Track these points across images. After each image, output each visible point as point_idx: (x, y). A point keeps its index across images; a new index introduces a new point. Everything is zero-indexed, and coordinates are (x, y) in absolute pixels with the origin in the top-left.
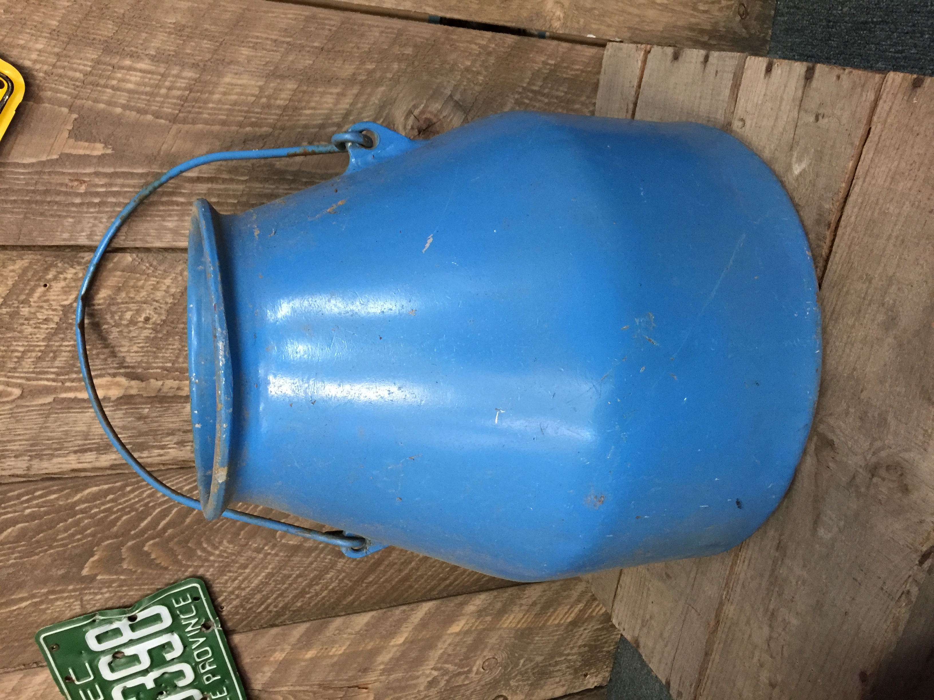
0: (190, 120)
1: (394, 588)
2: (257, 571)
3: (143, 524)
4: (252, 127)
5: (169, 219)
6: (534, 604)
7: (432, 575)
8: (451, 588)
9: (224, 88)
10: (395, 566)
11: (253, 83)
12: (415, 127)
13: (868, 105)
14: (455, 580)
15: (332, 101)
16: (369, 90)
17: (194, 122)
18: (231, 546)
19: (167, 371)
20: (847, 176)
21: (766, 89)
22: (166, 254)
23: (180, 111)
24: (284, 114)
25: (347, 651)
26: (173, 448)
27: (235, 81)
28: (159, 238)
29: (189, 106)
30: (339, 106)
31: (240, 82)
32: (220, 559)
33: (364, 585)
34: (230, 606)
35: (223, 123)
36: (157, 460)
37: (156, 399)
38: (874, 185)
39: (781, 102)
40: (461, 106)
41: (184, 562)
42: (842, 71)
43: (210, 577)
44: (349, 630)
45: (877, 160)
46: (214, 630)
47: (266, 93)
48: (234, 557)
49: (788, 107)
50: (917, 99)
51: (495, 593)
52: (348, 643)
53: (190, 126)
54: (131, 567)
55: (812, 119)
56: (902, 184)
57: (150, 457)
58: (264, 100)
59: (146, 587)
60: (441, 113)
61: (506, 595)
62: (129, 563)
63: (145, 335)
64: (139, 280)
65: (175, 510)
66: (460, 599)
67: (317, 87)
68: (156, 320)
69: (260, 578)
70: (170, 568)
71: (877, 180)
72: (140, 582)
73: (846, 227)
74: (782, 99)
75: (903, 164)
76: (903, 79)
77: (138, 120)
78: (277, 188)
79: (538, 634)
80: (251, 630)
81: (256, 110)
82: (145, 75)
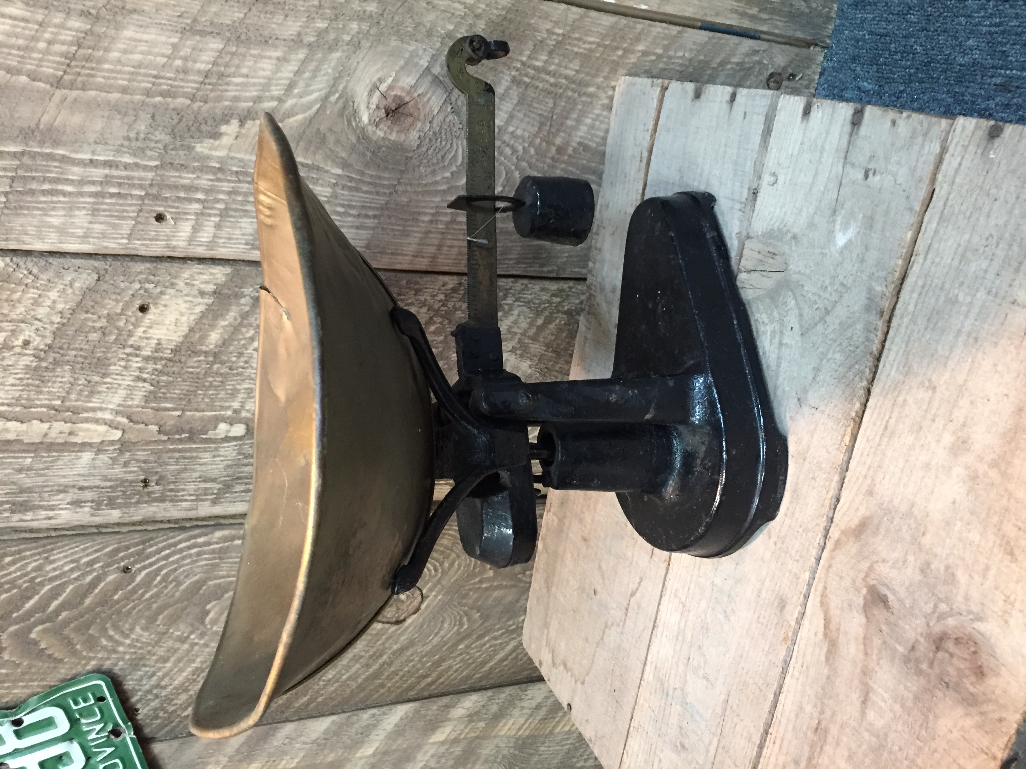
0: (80, 85)
1: (361, 688)
2: (181, 665)
3: (29, 605)
4: (163, 97)
5: (53, 213)
6: (538, 707)
7: (409, 672)
8: (433, 687)
9: (125, 43)
10: (361, 660)
11: (163, 39)
12: (382, 106)
13: (932, 159)
14: (439, 678)
15: (270, 67)
16: (320, 55)
17: (84, 88)
18: (146, 634)
19: (56, 410)
20: (904, 251)
21: (804, 136)
22: (51, 260)
23: (65, 72)
24: (207, 81)
25: (301, 764)
26: (66, 509)
27: (139, 36)
28: (40, 238)
29: (77, 66)
30: (279, 75)
31: (145, 37)
32: (132, 650)
33: (321, 683)
34: (148, 708)
35: (124, 90)
36: (45, 524)
37: (40, 446)
38: (939, 264)
39: (821, 153)
40: (441, 82)
41: (84, 653)
42: (898, 115)
43: (119, 673)
44: (303, 739)
45: (942, 232)
46: (125, 739)
47: (182, 53)
48: (150, 648)
49: (831, 160)
50: (994, 153)
51: (490, 693)
52: (302, 754)
53: (79, 92)
54: (13, 659)
55: (861, 175)
56: (975, 264)
57: (38, 520)
58: (178, 63)
59: (36, 683)
60: (415, 90)
61: (503, 696)
62: (11, 654)
63: (24, 363)
64: (13, 291)
65: (71, 587)
66: (445, 700)
67: (249, 48)
68: (38, 344)
69: (185, 674)
70: (66, 660)
71: (942, 258)
72: (27, 677)
73: (902, 317)
74: (823, 147)
75: (976, 239)
76: (977, 127)
77: (8, 81)
78: (198, 177)
79: (543, 743)
80: (176, 737)
81: (168, 75)
82: (16, 22)
